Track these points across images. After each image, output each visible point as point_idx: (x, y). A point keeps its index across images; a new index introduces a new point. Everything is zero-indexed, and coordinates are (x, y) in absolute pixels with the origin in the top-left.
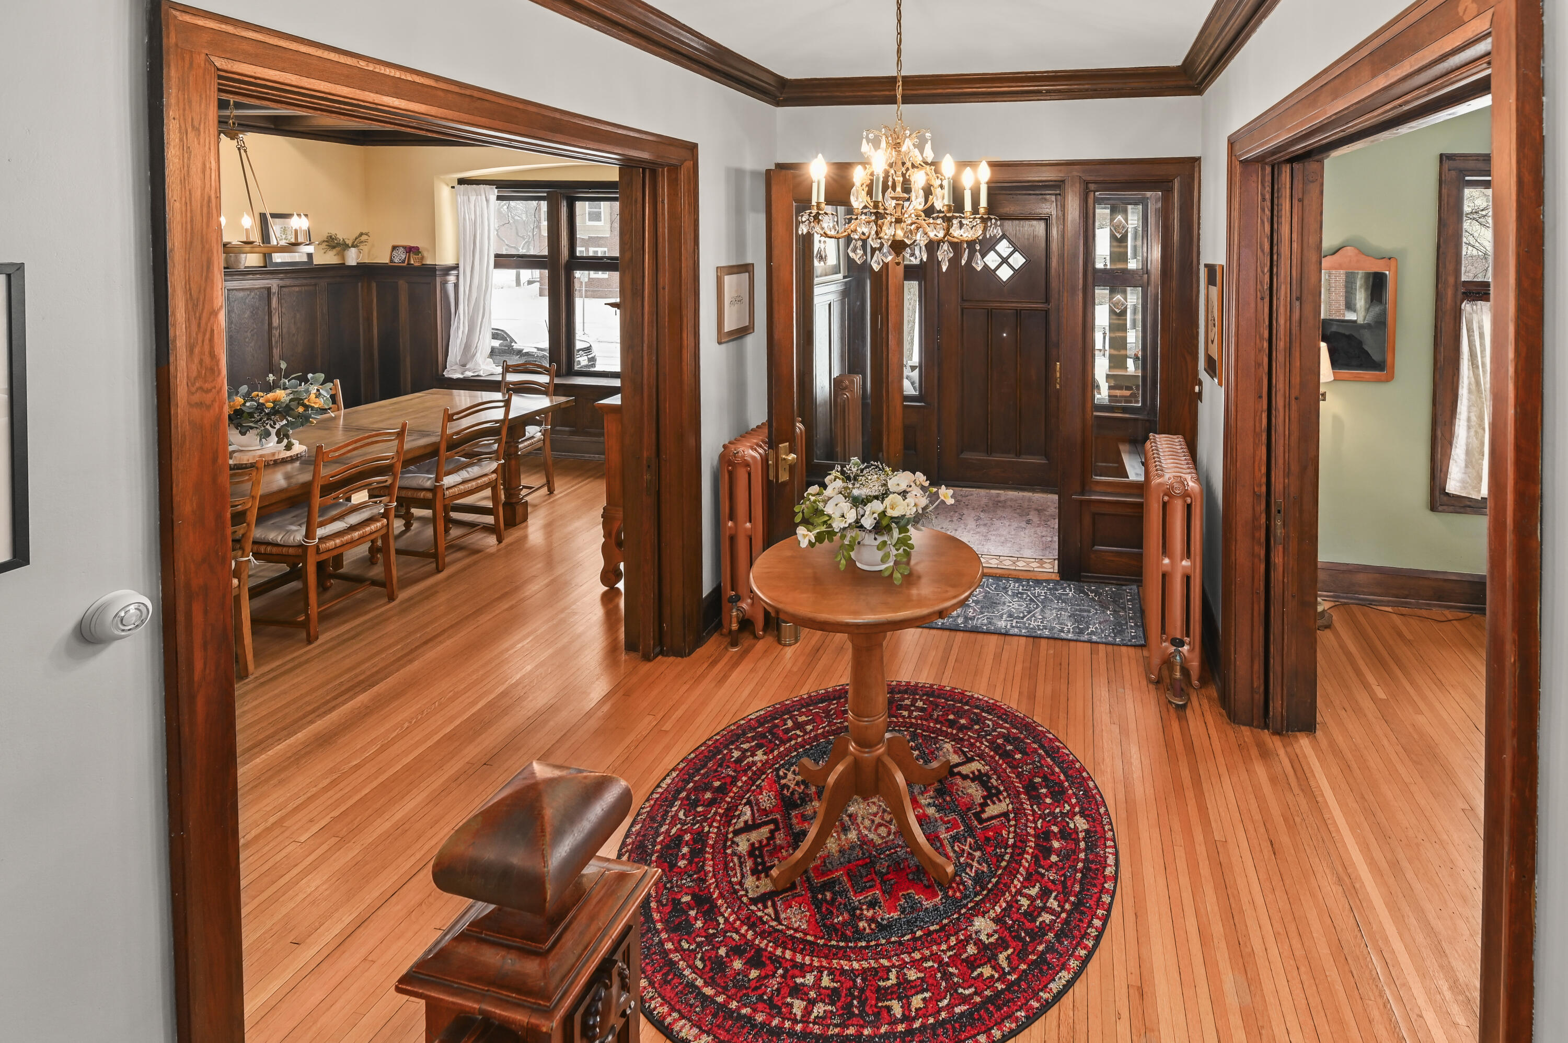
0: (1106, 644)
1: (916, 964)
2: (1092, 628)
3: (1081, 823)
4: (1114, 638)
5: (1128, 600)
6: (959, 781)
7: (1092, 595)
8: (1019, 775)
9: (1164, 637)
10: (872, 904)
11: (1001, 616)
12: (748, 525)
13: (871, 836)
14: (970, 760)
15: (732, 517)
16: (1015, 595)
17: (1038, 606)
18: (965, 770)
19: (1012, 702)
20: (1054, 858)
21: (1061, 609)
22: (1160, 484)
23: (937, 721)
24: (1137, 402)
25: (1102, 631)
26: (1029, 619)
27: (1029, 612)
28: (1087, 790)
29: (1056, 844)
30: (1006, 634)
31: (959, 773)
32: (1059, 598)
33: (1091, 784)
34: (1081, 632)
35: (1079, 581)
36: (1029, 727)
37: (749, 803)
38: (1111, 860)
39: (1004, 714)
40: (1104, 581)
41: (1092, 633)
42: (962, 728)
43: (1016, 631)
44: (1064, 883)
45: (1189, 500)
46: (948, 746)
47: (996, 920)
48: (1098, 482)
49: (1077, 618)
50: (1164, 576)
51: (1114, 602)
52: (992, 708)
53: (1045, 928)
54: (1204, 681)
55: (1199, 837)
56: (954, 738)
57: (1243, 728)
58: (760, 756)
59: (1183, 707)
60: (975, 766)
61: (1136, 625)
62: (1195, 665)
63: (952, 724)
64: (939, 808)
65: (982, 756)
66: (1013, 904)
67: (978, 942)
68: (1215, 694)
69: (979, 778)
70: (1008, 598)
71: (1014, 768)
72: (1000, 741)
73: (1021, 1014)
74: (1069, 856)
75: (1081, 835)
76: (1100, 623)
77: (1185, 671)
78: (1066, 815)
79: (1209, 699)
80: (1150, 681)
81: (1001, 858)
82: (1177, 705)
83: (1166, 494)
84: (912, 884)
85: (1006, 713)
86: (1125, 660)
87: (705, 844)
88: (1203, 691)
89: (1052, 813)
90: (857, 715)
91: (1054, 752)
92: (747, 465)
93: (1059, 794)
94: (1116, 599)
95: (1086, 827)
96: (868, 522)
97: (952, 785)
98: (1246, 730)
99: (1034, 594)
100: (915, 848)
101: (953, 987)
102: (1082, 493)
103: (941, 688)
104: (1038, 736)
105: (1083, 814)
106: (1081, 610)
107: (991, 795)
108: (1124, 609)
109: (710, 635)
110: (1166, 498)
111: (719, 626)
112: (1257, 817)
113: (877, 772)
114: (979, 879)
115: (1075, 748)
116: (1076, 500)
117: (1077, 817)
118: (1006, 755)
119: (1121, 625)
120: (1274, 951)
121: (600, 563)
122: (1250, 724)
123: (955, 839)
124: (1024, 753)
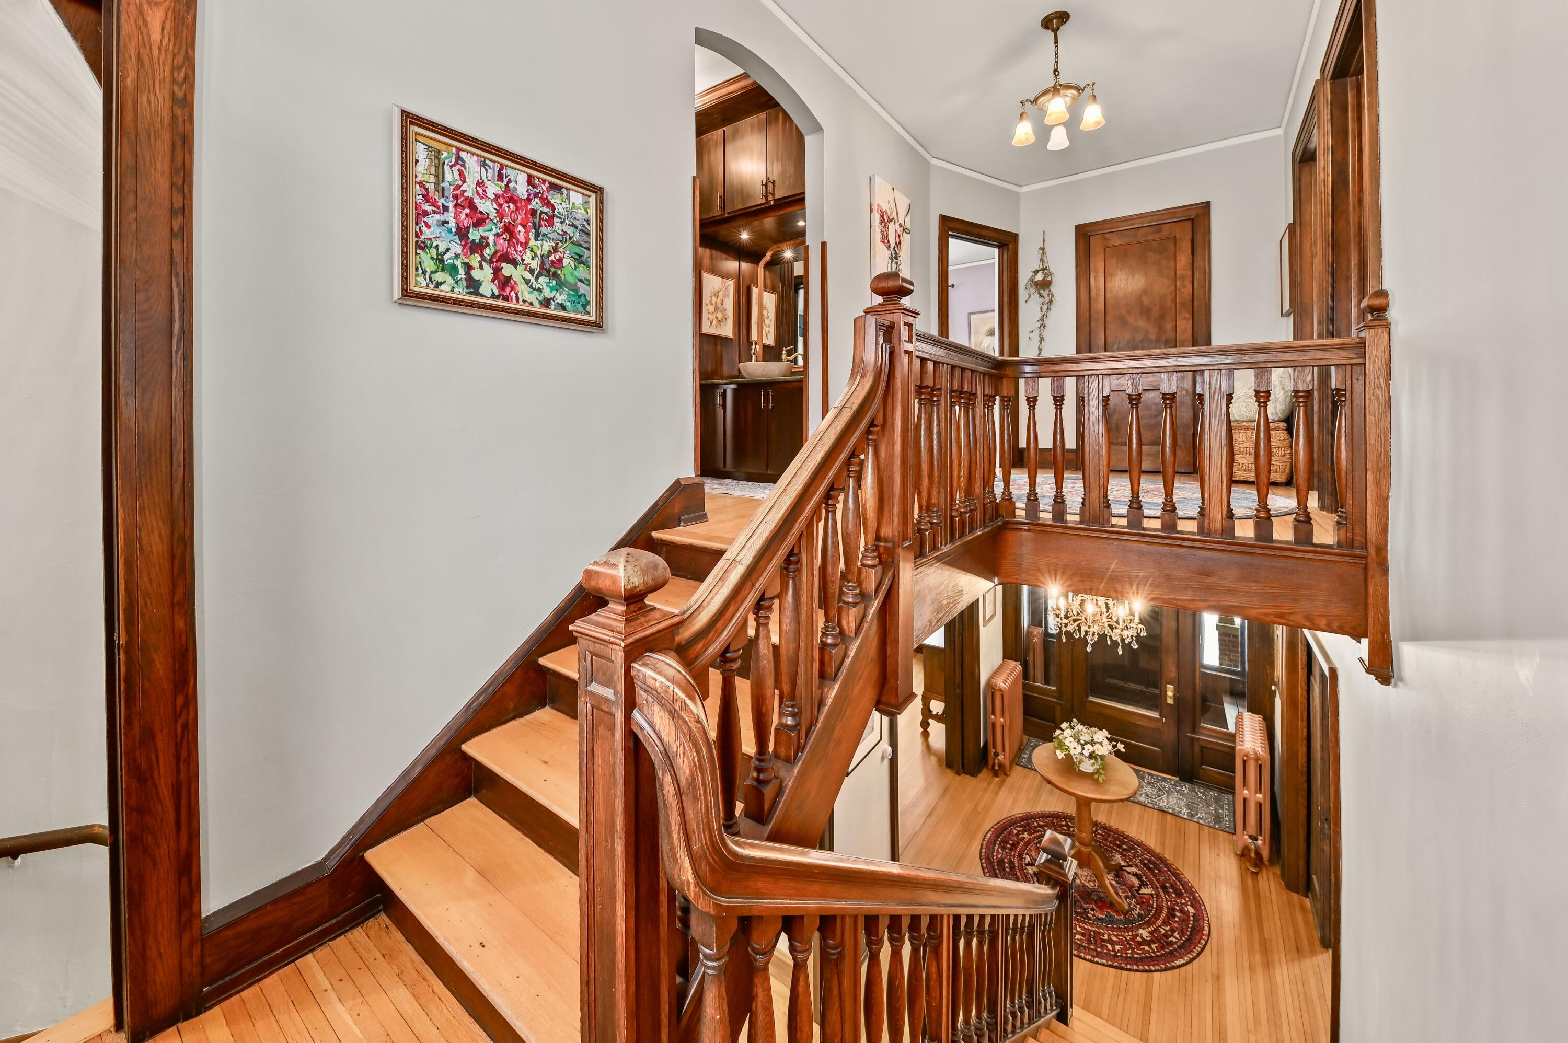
0: (1209, 827)
1: (1116, 936)
2: (1199, 815)
3: (1191, 910)
4: (1215, 824)
5: (1226, 804)
6: (1126, 873)
7: (1200, 795)
8: (1157, 880)
9: (1245, 833)
10: (1093, 910)
11: (1141, 794)
12: (1002, 720)
13: (1087, 884)
14: (1131, 866)
15: (993, 713)
16: (1149, 783)
17: (1164, 794)
18: (1129, 869)
19: (1152, 843)
20: (1177, 919)
21: (1180, 799)
22: (1241, 750)
23: (1110, 843)
24: (1238, 668)
25: (1207, 819)
26: (1159, 800)
27: (1159, 796)
28: (1195, 897)
29: (1178, 914)
30: (1145, 806)
31: (1125, 870)
32: (1178, 792)
33: (1197, 895)
34: (1193, 816)
35: (1192, 783)
36: (1163, 860)
37: (1027, 854)
38: (1206, 928)
39: (1148, 850)
40: (1211, 788)
41: (1200, 818)
42: (1124, 850)
43: (1151, 805)
44: (1182, 930)
45: (1260, 762)
46: (1118, 857)
47: (1149, 932)
48: (1205, 728)
49: (1190, 807)
50: (1245, 800)
51: (1216, 802)
52: (1141, 844)
53: (1171, 943)
54: (1272, 862)
55: (1256, 934)
56: (1120, 853)
57: (1293, 894)
58: (1026, 835)
59: (1257, 873)
60: (1133, 869)
61: (1230, 820)
62: (1265, 853)
63: (1119, 846)
64: (1118, 883)
65: (1137, 866)
66: (1156, 930)
67: (1141, 937)
68: (1278, 872)
69: (1135, 875)
70: (1145, 785)
71: (1155, 876)
72: (1146, 862)
73: (1163, 966)
74: (1184, 921)
75: (1191, 915)
76: (1205, 813)
77: (1258, 854)
78: (1184, 904)
79: (1274, 874)
80: (1236, 854)
81: (1150, 911)
82: (1252, 872)
83: (1244, 756)
84: (1109, 908)
85: (1148, 848)
86: (1221, 839)
87: (1014, 866)
88: (1271, 868)
89: (1176, 902)
90: (1079, 830)
91: (1176, 875)
92: (1001, 690)
93: (1179, 895)
94: (1217, 801)
95: (1194, 912)
96: (1086, 753)
97: (1123, 875)
98: (1295, 895)
99: (1161, 786)
100: (1109, 895)
101: (1133, 949)
102: (1194, 732)
103: (1111, 827)
104: (1168, 866)
105: (1192, 906)
106: (1192, 803)
107: (1143, 884)
108: (1222, 808)
109: (983, 768)
110: (1245, 758)
111: (986, 764)
112: (1292, 935)
113: (1089, 857)
114: (1139, 915)
115: (1188, 875)
116: (1189, 736)
117: (1189, 907)
118: (1149, 869)
119: (1219, 818)
120: (1287, 986)
121: (921, 718)
122: (1298, 892)
123: (1126, 897)
124: (1159, 870)
